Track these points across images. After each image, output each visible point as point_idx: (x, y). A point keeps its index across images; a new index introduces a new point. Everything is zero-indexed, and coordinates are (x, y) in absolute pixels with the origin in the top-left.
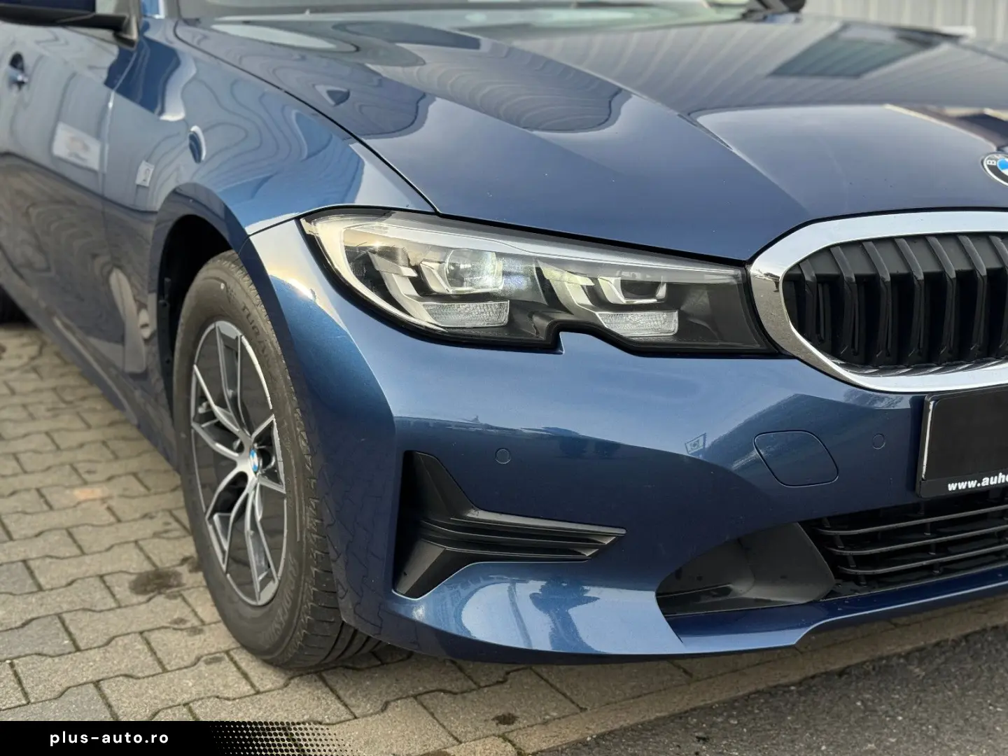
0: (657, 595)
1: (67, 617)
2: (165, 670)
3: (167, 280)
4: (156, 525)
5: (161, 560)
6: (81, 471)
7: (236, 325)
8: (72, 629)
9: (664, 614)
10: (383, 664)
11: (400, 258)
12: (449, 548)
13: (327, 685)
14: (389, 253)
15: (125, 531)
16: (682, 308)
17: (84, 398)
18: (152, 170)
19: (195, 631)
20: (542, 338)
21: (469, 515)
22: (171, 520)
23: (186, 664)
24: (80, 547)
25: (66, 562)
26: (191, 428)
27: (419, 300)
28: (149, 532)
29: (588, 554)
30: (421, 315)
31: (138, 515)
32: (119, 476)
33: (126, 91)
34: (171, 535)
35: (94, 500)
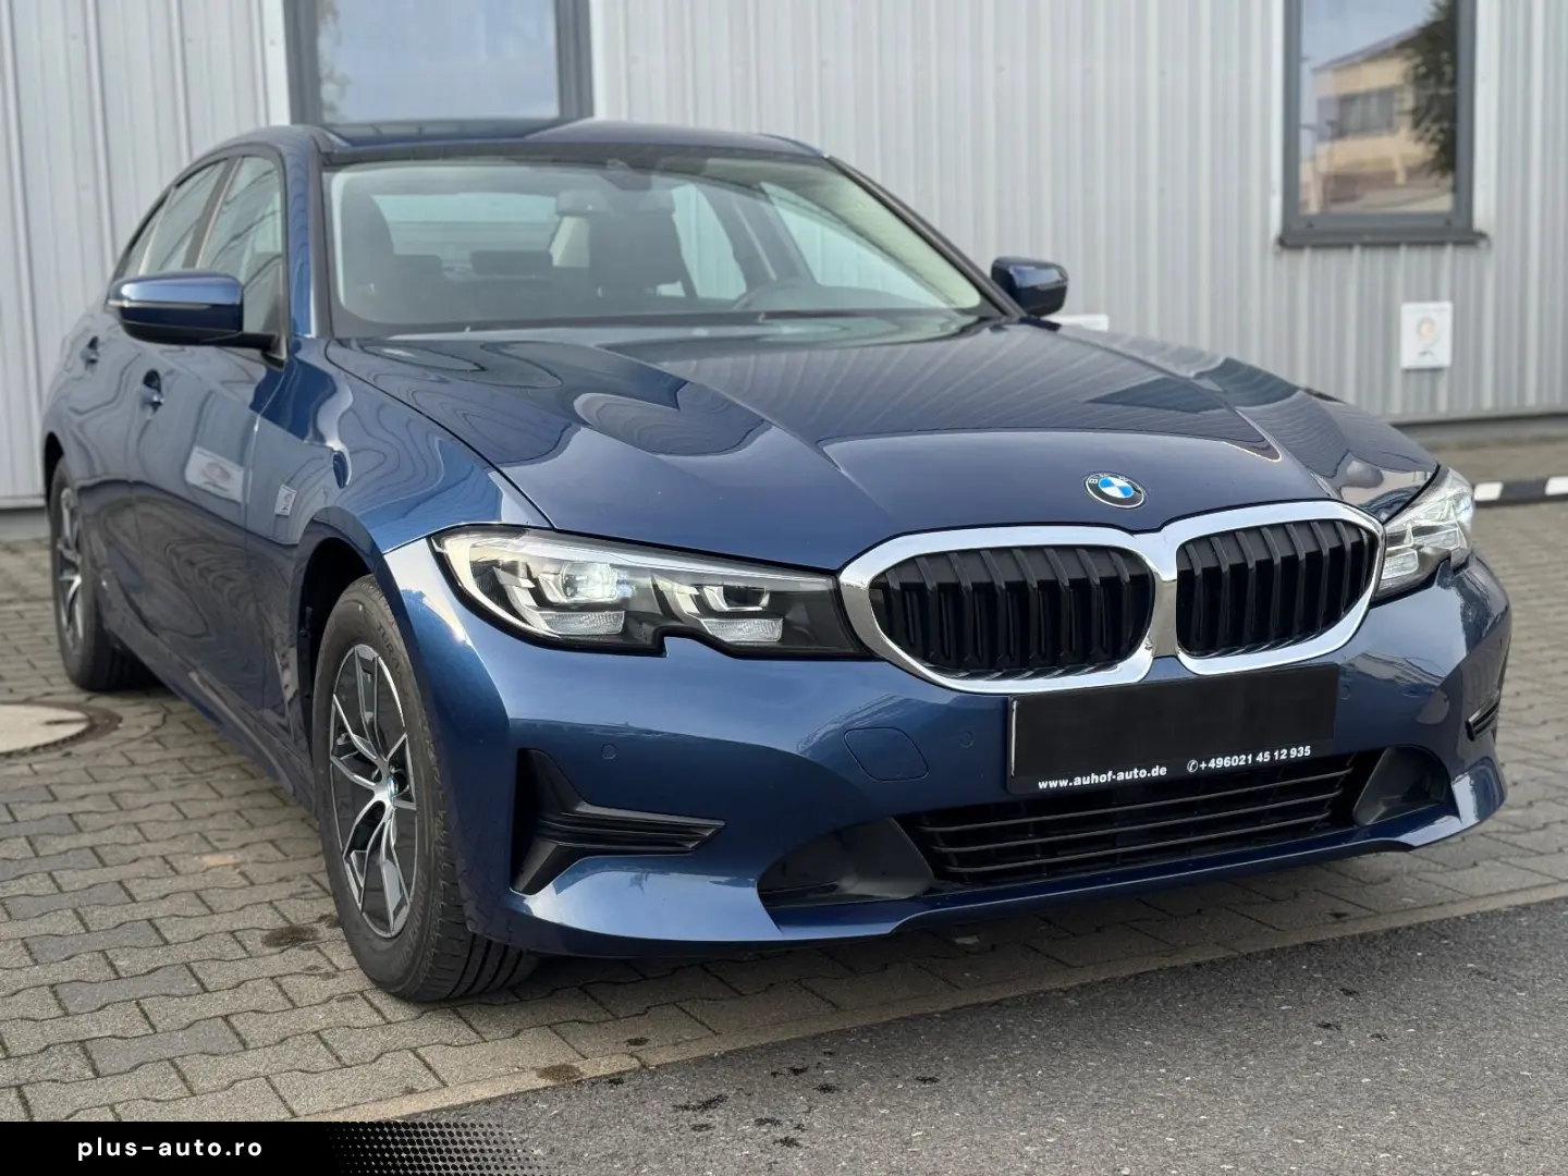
0: (759, 891)
1: (195, 966)
2: (295, 1006)
3: (309, 609)
4: (295, 887)
5: (296, 918)
6: (210, 839)
7: (374, 648)
8: (200, 975)
9: (765, 906)
10: (521, 1001)
11: (522, 571)
12: (561, 843)
13: (460, 1017)
14: (512, 568)
15: (258, 894)
16: (787, 617)
17: (215, 769)
18: (294, 496)
19: (328, 976)
20: (649, 642)
21: (578, 809)
22: (311, 883)
23: (317, 1002)
24: (209, 908)
25: (193, 920)
26: (329, 762)
27: (538, 610)
28: (285, 893)
29: (691, 845)
30: (539, 624)
31: (274, 879)
32: (255, 843)
33: (273, 416)
34: (307, 896)
35: (226, 865)
